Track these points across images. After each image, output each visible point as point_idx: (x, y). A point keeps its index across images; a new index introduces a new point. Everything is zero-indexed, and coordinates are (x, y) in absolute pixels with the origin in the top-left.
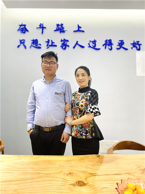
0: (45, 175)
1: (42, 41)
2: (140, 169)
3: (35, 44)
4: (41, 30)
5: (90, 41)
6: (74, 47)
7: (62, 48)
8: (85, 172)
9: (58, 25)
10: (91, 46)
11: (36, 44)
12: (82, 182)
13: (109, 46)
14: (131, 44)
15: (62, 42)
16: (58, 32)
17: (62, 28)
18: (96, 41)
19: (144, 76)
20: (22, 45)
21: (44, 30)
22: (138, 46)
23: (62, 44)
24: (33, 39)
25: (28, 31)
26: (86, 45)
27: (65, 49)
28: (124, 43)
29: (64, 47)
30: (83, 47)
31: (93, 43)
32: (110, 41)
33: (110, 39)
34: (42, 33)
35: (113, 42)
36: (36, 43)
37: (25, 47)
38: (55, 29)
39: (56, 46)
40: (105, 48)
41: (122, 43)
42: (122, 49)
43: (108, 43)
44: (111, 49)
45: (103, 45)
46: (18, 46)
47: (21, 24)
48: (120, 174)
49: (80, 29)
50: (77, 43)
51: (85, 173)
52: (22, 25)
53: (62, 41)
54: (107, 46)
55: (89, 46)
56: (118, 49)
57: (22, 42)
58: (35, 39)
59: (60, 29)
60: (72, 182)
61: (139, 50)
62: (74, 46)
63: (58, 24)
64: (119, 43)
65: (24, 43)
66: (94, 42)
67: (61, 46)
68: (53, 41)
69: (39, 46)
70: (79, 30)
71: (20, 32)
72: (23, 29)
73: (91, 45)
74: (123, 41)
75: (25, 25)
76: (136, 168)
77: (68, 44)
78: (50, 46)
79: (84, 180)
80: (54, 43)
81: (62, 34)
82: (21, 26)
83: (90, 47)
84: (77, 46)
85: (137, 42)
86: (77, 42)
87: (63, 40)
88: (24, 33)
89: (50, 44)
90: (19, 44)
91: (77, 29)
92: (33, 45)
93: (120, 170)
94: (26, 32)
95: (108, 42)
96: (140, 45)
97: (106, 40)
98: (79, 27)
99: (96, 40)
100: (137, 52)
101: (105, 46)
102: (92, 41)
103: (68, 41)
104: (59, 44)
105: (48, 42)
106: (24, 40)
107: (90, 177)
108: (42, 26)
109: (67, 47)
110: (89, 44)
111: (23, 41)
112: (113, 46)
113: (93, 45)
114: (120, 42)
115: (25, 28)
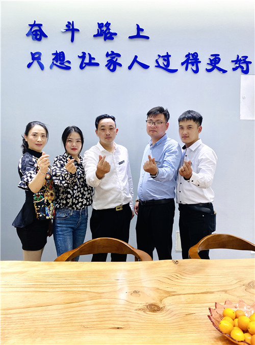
0: (97, 294)
1: (72, 57)
2: (242, 283)
3: (59, 62)
4: (69, 34)
5: (159, 56)
6: (130, 68)
7: (109, 68)
8: (158, 289)
9: (100, 25)
10: (161, 65)
12: (155, 305)
13: (193, 65)
14: (232, 61)
15: (109, 58)
16: (101, 39)
17: (108, 31)
18: (170, 56)
19: (254, 121)
20: (36, 62)
21: (76, 34)
22: (244, 66)
23: (108, 61)
24: (55, 52)
25: (46, 36)
26: (152, 64)
27: (113, 70)
28: (219, 59)
29: (112, 68)
30: (145, 67)
31: (164, 60)
32: (195, 55)
33: (196, 53)
34: (72, 40)
35: (200, 58)
36: (62, 58)
37: (42, 67)
38: (96, 33)
39: (97, 64)
40: (186, 69)
41: (217, 59)
42: (215, 71)
43: (192, 60)
44: (196, 71)
45: (183, 64)
46: (29, 66)
47: (32, 23)
48: (212, 293)
49: (141, 34)
50: (135, 60)
51: (158, 291)
52: (34, 25)
53: (107, 55)
54: (190, 66)
56: (208, 71)
57: (36, 57)
58: (58, 52)
59: (105, 32)
60: (141, 305)
61: (246, 72)
62: (129, 64)
63: (100, 23)
64: (211, 61)
65: (39, 58)
66: (166, 58)
67: (106, 66)
68: (92, 56)
69: (67, 64)
70: (139, 34)
71: (30, 37)
72: (37, 32)
73: (161, 62)
74: (219, 55)
75: (40, 26)
76: (236, 282)
77: (119, 60)
78: (87, 64)
79: (158, 302)
80: (94, 59)
81: (109, 42)
82: (32, 26)
83: (158, 66)
84: (136, 65)
85: (243, 57)
86: (136, 57)
87: (110, 53)
88: (40, 40)
89: (87, 60)
90: (31, 61)
91: (135, 34)
92: (55, 63)
93: (212, 286)
94: (43, 38)
95: (191, 57)
96: (248, 63)
97: (187, 53)
98: (139, 29)
99: (169, 54)
100: (243, 76)
101: (185, 65)
102: (163, 57)
103: (119, 55)
104: (103, 60)
105: (83, 57)
106: (40, 54)
107: (166, 297)
108: (71, 27)
109: (118, 67)
110: (157, 61)
111: (36, 56)
112: (199, 65)
113: (165, 63)
114: (212, 58)
115: (41, 30)
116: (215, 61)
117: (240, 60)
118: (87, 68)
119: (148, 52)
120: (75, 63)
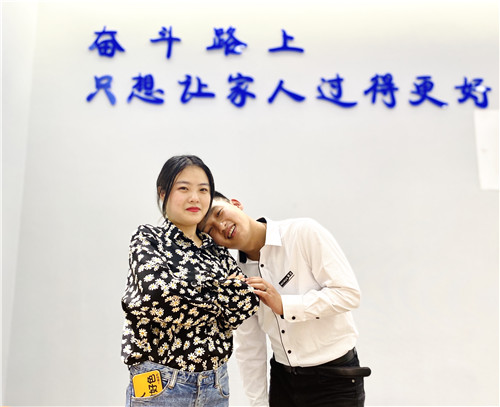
1: (168, 83)
3: (143, 91)
4: (164, 46)
5: (323, 80)
6: (271, 100)
7: (233, 101)
9: (219, 32)
10: (327, 94)
11: (146, 88)
13: (385, 94)
14: (457, 88)
15: (233, 85)
16: (220, 53)
17: (231, 41)
18: (342, 80)
20: (102, 94)
21: (175, 47)
23: (231, 90)
24: (137, 75)
25: (121, 50)
26: (310, 94)
27: (241, 104)
28: (432, 85)
29: (238, 100)
30: (298, 98)
31: (333, 86)
32: (388, 79)
33: (388, 75)
34: (169, 55)
35: (396, 82)
36: (148, 86)
37: (112, 100)
38: (211, 44)
39: (211, 95)
40: (374, 100)
41: (428, 85)
42: (427, 104)
43: (383, 86)
44: (392, 105)
45: (366, 92)
46: (90, 98)
47: (100, 30)
49: (290, 44)
50: (280, 87)
52: (104, 33)
53: (231, 79)
54: (379, 96)
55: (318, 94)
56: (414, 104)
57: (103, 84)
58: (143, 75)
59: (227, 43)
61: (484, 105)
62: (270, 94)
63: (218, 28)
64: (418, 87)
65: (107, 86)
66: (335, 84)
67: (229, 97)
68: (203, 82)
69: (158, 95)
70: (286, 45)
71: (96, 52)
72: (107, 45)
73: (328, 91)
74: (429, 77)
75: (113, 34)
77: (251, 88)
78: (193, 95)
80: (205, 86)
81: (233, 58)
82: (100, 34)
83: (323, 97)
84: (281, 96)
85: (474, 80)
86: (281, 82)
87: (235, 76)
88: (111, 55)
89: (194, 88)
91: (279, 43)
92: (136, 92)
94: (118, 54)
95: (381, 81)
97: (373, 75)
98: (286, 38)
99: (341, 76)
100: (479, 112)
101: (370, 95)
102: (331, 81)
103: (250, 80)
104: (222, 89)
105: (187, 83)
106: (109, 78)
108: (167, 36)
109: (249, 100)
110: (319, 89)
111: (104, 82)
112: (397, 94)
113: (334, 92)
114: (419, 82)
115: (114, 41)
116: (424, 88)
117: (470, 85)
118: (195, 101)
119: (303, 75)
120: (173, 93)
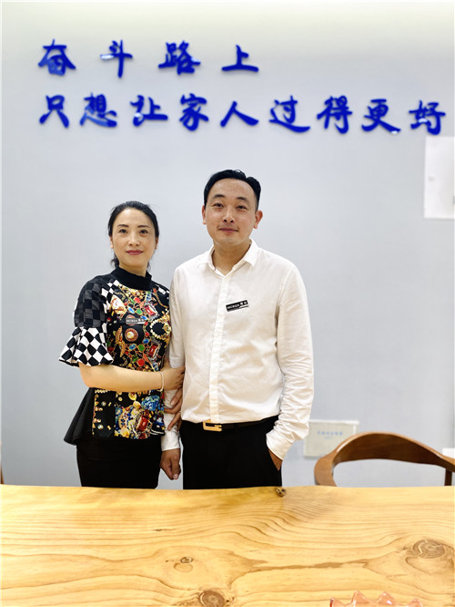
0: (107, 564)
1: (119, 103)
2: (402, 544)
3: (96, 113)
4: (116, 64)
5: (277, 102)
6: (224, 123)
7: (185, 124)
8: (232, 554)
9: (171, 48)
10: (281, 118)
11: (98, 110)
12: (215, 594)
13: (338, 118)
14: (411, 112)
15: (186, 106)
16: (172, 72)
17: (183, 58)
18: (296, 102)
20: (54, 115)
21: (127, 64)
22: (433, 120)
23: (184, 111)
24: (88, 95)
25: (72, 67)
26: (263, 116)
27: (193, 128)
28: (386, 108)
29: (191, 123)
30: (251, 122)
31: (286, 109)
32: (342, 101)
33: (344, 97)
34: (120, 73)
35: (351, 106)
36: (101, 107)
37: (65, 122)
38: (163, 61)
39: (164, 118)
40: (326, 125)
41: (383, 109)
42: (379, 129)
43: (337, 110)
44: (344, 130)
45: (319, 116)
46: (43, 119)
47: (49, 44)
48: (337, 565)
49: (245, 62)
50: (233, 110)
51: (232, 558)
52: (53, 47)
53: (183, 101)
54: (332, 121)
55: (272, 118)
56: (367, 129)
57: (55, 104)
58: (95, 95)
59: (180, 60)
60: (188, 593)
61: (436, 131)
62: (222, 117)
63: (170, 43)
64: (371, 111)
65: (60, 107)
66: (289, 107)
67: (181, 120)
68: (156, 103)
69: (110, 117)
70: (241, 64)
71: (46, 69)
72: (58, 60)
73: (281, 114)
74: (385, 101)
75: (62, 48)
76: (391, 539)
77: (204, 110)
78: (146, 117)
79: (225, 585)
80: (158, 107)
81: (186, 77)
82: (49, 49)
83: (275, 121)
84: (234, 118)
85: (430, 104)
86: (235, 104)
87: (187, 97)
88: (62, 73)
89: (146, 109)
90: (46, 111)
91: (233, 62)
92: (89, 114)
93: (341, 550)
94: (68, 71)
95: (335, 105)
96: (439, 115)
97: (327, 98)
98: (241, 55)
99: (295, 99)
100: (431, 139)
101: (323, 119)
102: (283, 104)
103: (203, 101)
104: (174, 111)
105: (139, 104)
106: (61, 98)
107: (243, 574)
108: (118, 51)
109: (201, 123)
110: (273, 112)
111: (56, 102)
112: (350, 119)
113: (287, 114)
114: (373, 106)
115: (64, 57)
116: (378, 112)
117: (426, 110)
118: (147, 124)
119: (257, 96)
120: (125, 115)
